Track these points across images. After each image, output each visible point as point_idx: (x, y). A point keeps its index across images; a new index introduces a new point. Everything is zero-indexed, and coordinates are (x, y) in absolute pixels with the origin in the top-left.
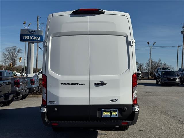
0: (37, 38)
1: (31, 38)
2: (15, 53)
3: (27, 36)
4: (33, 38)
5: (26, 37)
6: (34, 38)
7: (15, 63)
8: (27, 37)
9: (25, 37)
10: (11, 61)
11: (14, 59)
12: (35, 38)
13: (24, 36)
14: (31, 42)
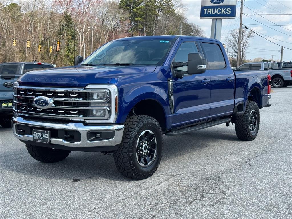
0: (226, 11)
1: (216, 11)
3: (210, 9)
6: (221, 11)
9: (207, 11)
13: (205, 9)
14: (216, 19)
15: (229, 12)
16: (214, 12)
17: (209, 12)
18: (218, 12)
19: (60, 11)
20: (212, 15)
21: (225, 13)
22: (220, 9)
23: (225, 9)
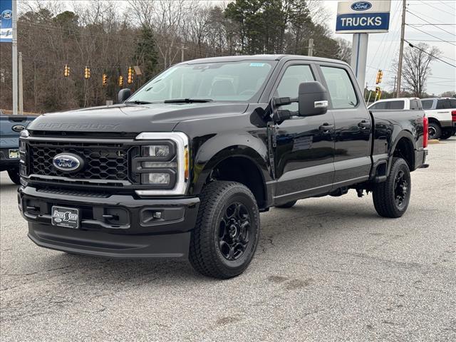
0: (374, 21)
1: (360, 21)
2: (423, 60)
3: (351, 19)
4: (364, 21)
5: (347, 22)
6: (367, 21)
7: (420, 86)
8: (350, 21)
9: (345, 21)
10: (413, 82)
11: (420, 77)
12: (370, 21)
13: (343, 19)
14: (359, 33)
15: (378, 23)
16: (356, 23)
17: (349, 24)
18: (363, 23)
19: (136, 22)
20: (353, 28)
21: (373, 24)
22: (366, 19)
23: (373, 18)
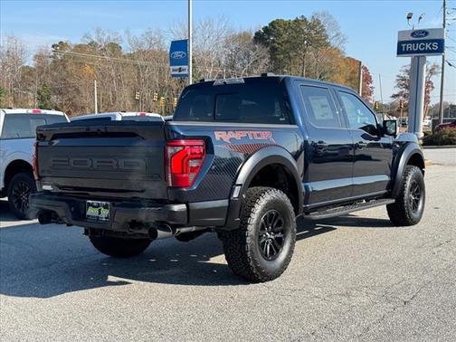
0: (431, 46)
3: (411, 45)
4: (422, 47)
8: (410, 47)
12: (428, 46)
13: (404, 45)
15: (435, 48)
16: (415, 48)
17: (409, 49)
20: (412, 52)
21: (430, 49)
23: (430, 44)
